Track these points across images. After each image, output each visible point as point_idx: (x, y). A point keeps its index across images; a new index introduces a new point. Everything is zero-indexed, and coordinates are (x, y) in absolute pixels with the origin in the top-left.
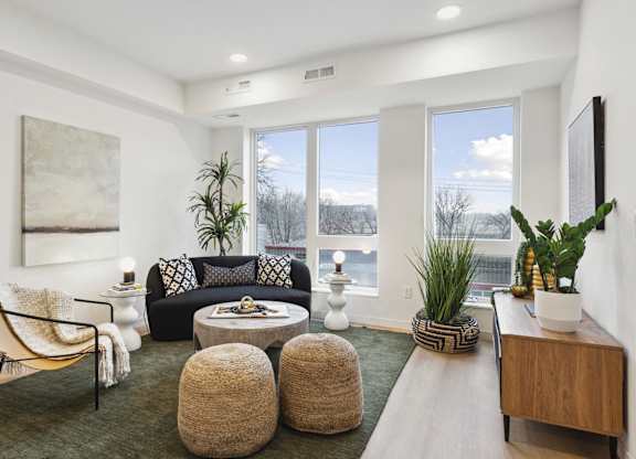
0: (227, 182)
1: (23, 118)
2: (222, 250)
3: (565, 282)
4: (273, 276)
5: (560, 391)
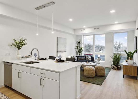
0: (80, 44)
1: (57, 37)
2: (79, 55)
3: (131, 59)
4: (88, 59)
5: (130, 71)
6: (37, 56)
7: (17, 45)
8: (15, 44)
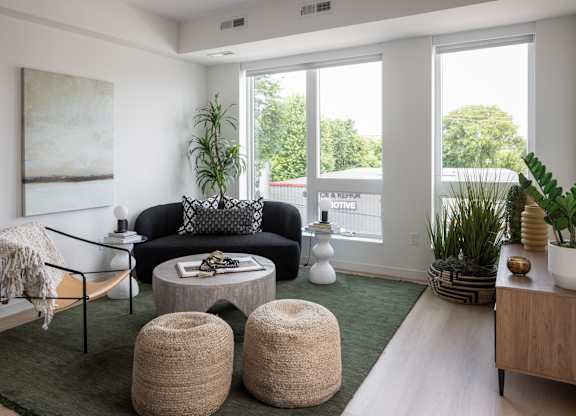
1: (22, 70)
5: (555, 345)
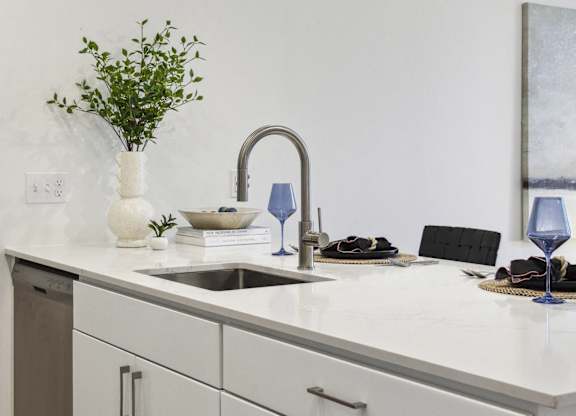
6: (294, 220)
7: (119, 104)
8: (106, 94)
